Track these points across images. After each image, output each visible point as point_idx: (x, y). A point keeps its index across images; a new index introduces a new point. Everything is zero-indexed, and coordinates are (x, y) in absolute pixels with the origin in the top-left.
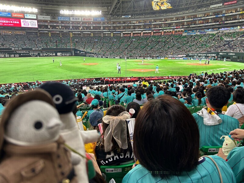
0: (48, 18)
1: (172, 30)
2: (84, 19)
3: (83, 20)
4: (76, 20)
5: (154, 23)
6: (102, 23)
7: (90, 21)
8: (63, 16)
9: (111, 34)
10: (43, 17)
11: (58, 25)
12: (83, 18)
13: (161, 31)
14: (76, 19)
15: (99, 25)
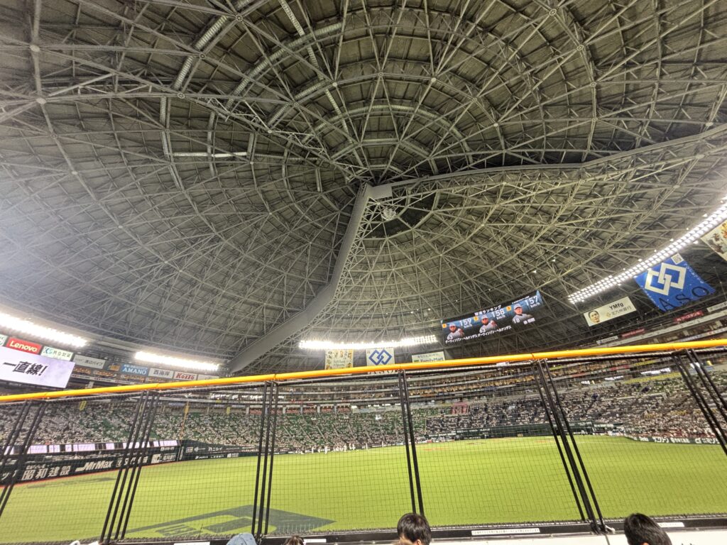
0: (99, 364)
1: (332, 405)
2: (179, 375)
3: (176, 376)
4: (161, 376)
9: (226, 409)
10: (87, 361)
12: (176, 373)
13: (315, 406)
14: (162, 373)
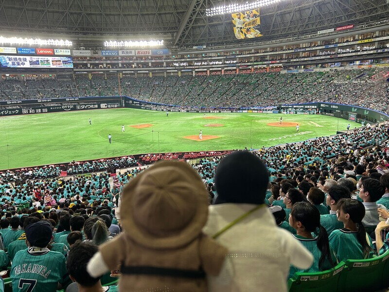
3: (137, 53)
4: (127, 55)
5: (239, 56)
6: (164, 57)
7: (147, 54)
8: (108, 49)
9: (177, 72)
10: (81, 53)
11: (102, 62)
12: (137, 51)
13: (250, 67)
14: (127, 53)
15: (160, 61)
